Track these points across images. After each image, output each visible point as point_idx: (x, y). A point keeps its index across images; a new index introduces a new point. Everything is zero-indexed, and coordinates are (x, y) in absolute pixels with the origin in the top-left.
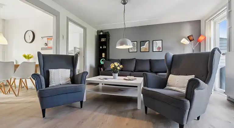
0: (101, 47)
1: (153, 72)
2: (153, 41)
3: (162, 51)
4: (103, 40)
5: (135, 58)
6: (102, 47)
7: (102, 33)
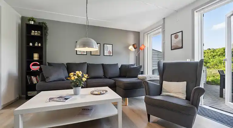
0: (31, 44)
1: (107, 78)
2: (104, 44)
3: (112, 56)
4: (34, 33)
5: (86, 63)
6: (34, 44)
7: (32, 23)
